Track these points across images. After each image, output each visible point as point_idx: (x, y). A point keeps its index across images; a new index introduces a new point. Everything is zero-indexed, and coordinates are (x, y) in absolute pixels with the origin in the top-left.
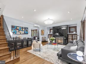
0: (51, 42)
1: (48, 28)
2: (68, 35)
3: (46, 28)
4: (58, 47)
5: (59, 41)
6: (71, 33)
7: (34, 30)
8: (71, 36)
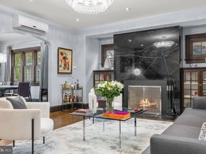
0: (102, 104)
1: (90, 39)
2: (182, 70)
3: (83, 38)
4: (139, 130)
5: (145, 103)
6: (193, 65)
7: (23, 52)
8: (195, 76)
